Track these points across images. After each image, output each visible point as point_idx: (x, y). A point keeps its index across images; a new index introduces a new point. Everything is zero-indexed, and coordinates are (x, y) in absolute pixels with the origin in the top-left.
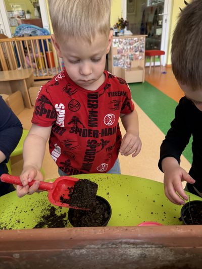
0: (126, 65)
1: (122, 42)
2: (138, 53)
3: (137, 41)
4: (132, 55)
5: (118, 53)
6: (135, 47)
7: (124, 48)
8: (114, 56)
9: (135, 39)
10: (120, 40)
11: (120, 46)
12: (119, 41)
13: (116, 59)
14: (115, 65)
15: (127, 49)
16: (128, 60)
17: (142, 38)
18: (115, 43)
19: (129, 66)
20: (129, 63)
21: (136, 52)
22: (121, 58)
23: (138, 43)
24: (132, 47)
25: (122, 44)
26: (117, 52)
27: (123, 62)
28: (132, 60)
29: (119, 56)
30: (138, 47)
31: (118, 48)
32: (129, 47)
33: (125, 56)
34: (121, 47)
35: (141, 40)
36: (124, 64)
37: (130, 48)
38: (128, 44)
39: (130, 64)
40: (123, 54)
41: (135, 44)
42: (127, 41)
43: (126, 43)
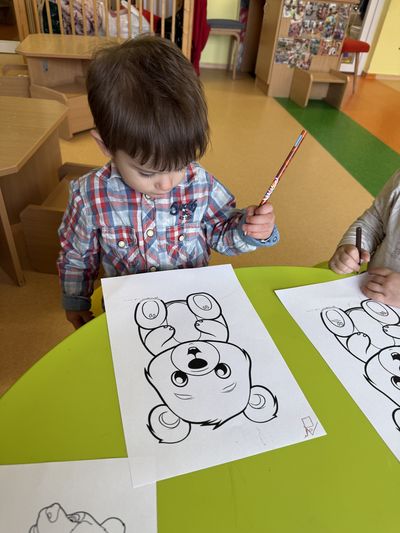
0: (301, 63)
1: (304, 8)
2: (329, 40)
3: (334, 10)
4: (318, 42)
5: (291, 33)
6: (328, 24)
7: (303, 23)
8: (281, 39)
9: (332, 5)
11: (297, 17)
12: (299, 5)
13: (282, 45)
14: (277, 61)
15: (311, 26)
16: (307, 55)
17: (346, 6)
18: (289, 7)
19: (307, 66)
20: (306, 60)
21: (327, 36)
22: (294, 46)
23: (336, 16)
24: (321, 23)
25: (302, 13)
26: (288, 31)
27: (296, 56)
28: (315, 54)
29: (289, 41)
30: (334, 26)
32: (315, 24)
33: (301, 42)
34: (299, 19)
35: (343, 10)
36: (296, 60)
37: (317, 26)
38: (314, 14)
39: (309, 62)
40: (299, 36)
41: (329, 19)
42: (315, 8)
43: (312, 12)
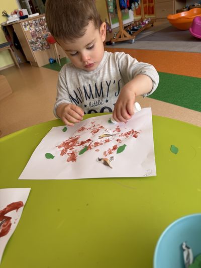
1: (32, 23)
4: (47, 35)
5: (33, 36)
7: (36, 30)
8: (30, 41)
10: (29, 22)
11: (31, 28)
12: (29, 24)
13: (32, 43)
14: (34, 50)
15: (40, 30)
18: (25, 26)
19: (48, 47)
20: (46, 44)
22: (37, 41)
25: (33, 26)
26: (31, 36)
27: (41, 45)
29: (34, 40)
31: (31, 31)
33: (40, 38)
34: (33, 29)
37: (42, 28)
40: (37, 36)
42: (37, 22)
43: (37, 24)
